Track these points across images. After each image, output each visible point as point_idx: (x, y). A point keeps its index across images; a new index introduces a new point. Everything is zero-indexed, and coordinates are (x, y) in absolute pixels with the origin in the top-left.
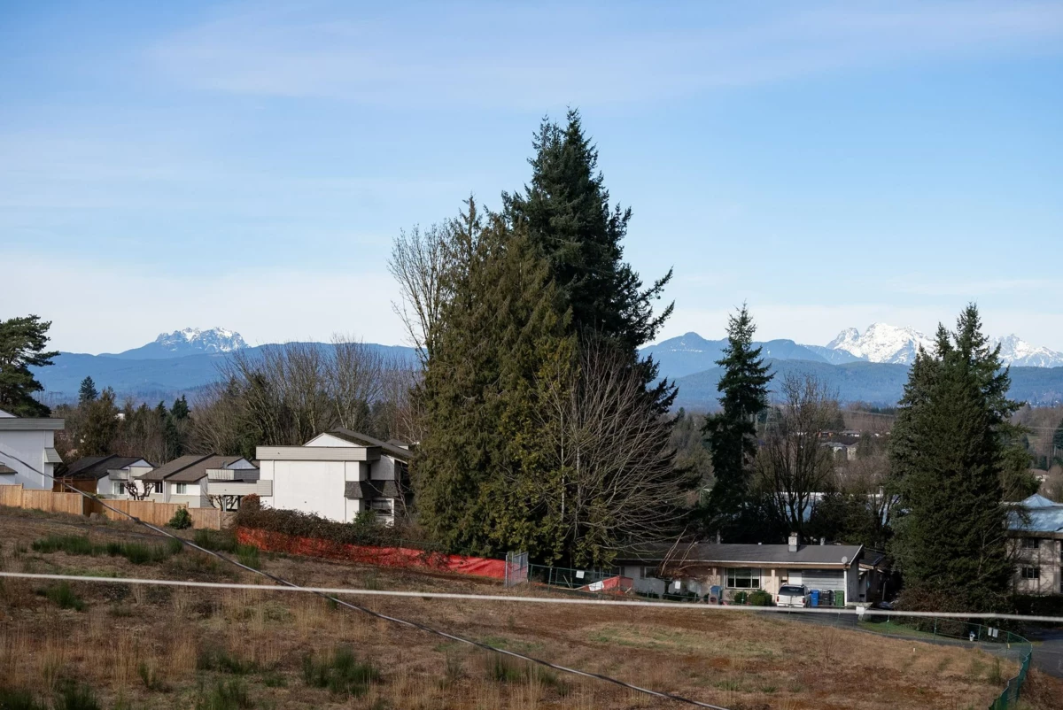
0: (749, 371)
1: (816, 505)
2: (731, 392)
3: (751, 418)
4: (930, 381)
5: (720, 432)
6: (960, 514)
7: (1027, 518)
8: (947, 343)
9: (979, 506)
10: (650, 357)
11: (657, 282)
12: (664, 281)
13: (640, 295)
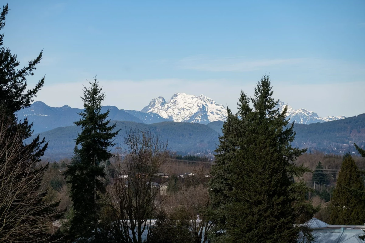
0: (100, 129)
1: (151, 229)
2: (86, 146)
3: (101, 164)
4: (239, 135)
5: (78, 175)
6: (265, 233)
7: (311, 236)
8: (248, 106)
9: (280, 227)
10: (26, 120)
11: (30, 62)
12: (36, 62)
13: (17, 72)
